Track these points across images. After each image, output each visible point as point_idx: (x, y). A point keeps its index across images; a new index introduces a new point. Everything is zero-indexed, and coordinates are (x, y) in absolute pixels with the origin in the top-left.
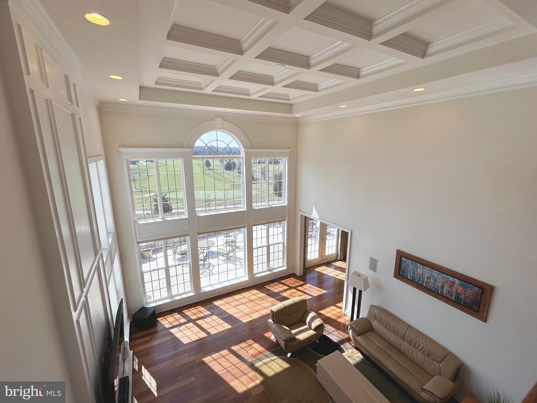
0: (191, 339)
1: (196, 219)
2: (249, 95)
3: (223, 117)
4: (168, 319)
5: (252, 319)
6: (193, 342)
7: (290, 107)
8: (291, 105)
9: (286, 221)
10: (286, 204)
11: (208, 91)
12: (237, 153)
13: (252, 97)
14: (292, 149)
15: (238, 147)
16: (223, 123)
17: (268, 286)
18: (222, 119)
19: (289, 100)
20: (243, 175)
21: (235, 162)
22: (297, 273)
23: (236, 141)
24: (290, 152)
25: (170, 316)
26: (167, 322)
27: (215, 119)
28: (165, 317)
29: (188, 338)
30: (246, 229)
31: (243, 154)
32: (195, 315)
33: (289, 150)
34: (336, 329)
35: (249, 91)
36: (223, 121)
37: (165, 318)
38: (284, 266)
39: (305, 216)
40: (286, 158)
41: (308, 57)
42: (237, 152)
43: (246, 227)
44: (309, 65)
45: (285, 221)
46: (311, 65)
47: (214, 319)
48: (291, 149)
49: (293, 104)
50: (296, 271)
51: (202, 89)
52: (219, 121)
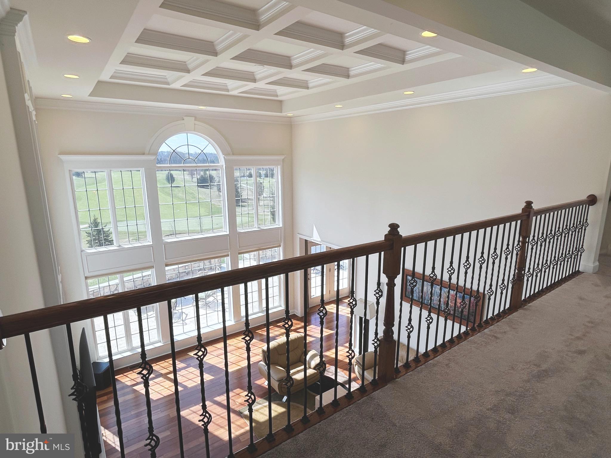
0: (162, 394)
1: (163, 245)
2: (228, 90)
3: (196, 116)
4: (129, 376)
5: (241, 367)
6: (165, 397)
7: (279, 104)
8: (281, 102)
9: (281, 246)
10: (281, 226)
11: (177, 86)
12: (216, 162)
13: (231, 93)
14: (286, 156)
15: (216, 153)
16: (195, 123)
17: (260, 330)
18: (194, 118)
19: (277, 96)
20: (224, 194)
21: (212, 175)
22: (297, 314)
23: (212, 145)
24: (283, 160)
25: (131, 372)
26: (128, 379)
27: (185, 118)
28: (125, 374)
29: (158, 393)
30: (229, 258)
31: (222, 162)
32: (165, 368)
33: (283, 157)
34: (342, 370)
35: (227, 86)
36: (195, 120)
37: (125, 376)
38: (281, 306)
39: (305, 240)
40: (279, 167)
41: (289, 57)
42: (215, 160)
43: (230, 256)
44: (291, 65)
45: (280, 248)
46: (293, 65)
47: (190, 371)
48: (284, 155)
49: (283, 101)
50: (297, 312)
51: (168, 84)
52: (189, 121)
